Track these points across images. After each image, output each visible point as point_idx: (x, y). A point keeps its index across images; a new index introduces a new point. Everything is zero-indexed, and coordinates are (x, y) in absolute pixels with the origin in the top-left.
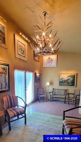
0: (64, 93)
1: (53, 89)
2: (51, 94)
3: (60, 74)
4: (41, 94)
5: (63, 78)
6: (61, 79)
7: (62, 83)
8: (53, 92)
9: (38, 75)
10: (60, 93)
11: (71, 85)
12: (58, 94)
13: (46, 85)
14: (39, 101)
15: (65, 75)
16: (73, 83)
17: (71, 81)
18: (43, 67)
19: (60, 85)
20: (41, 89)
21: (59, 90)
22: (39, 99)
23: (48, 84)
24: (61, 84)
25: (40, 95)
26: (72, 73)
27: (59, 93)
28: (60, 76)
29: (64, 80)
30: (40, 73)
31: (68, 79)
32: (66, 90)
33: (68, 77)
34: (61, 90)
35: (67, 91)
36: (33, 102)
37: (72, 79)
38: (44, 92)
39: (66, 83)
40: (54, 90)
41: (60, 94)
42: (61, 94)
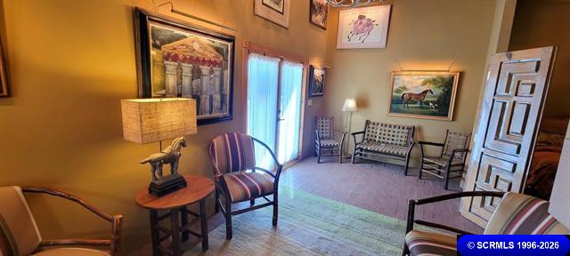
0: (403, 139)
1: (368, 122)
2: (359, 138)
3: (395, 74)
4: (324, 135)
5: (404, 88)
6: (398, 91)
7: (399, 103)
8: (364, 132)
9: (318, 73)
10: (391, 137)
11: (434, 114)
12: (381, 140)
13: (344, 110)
14: (316, 159)
15: (416, 77)
16: (442, 107)
17: (436, 99)
18: (338, 47)
19: (392, 110)
20: (324, 121)
21: (387, 128)
22: (318, 152)
23: (350, 104)
24: (394, 106)
25: (323, 138)
26: (443, 69)
27: (386, 137)
28: (394, 79)
29: (410, 94)
30: (325, 69)
31: (425, 92)
32: (413, 131)
33: (424, 84)
34: (396, 130)
35: (417, 133)
36: (297, 159)
37: (438, 91)
38: (335, 131)
39: (415, 103)
40: (371, 126)
41: (390, 141)
42: (394, 142)
